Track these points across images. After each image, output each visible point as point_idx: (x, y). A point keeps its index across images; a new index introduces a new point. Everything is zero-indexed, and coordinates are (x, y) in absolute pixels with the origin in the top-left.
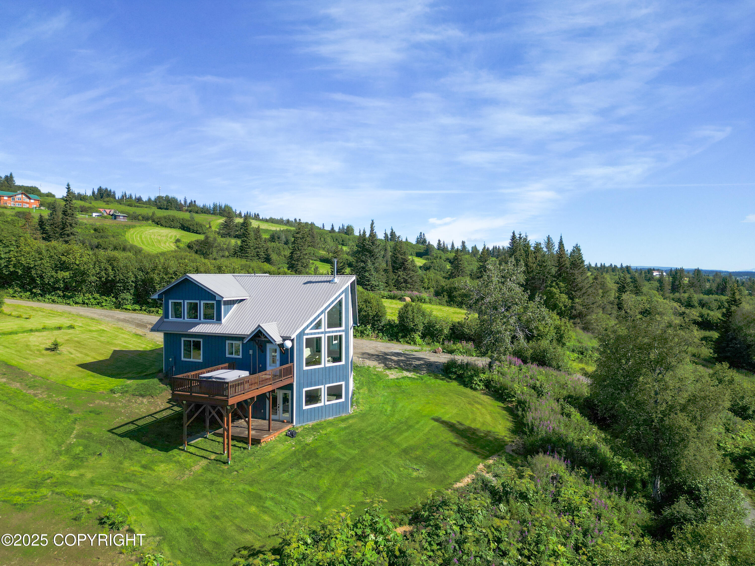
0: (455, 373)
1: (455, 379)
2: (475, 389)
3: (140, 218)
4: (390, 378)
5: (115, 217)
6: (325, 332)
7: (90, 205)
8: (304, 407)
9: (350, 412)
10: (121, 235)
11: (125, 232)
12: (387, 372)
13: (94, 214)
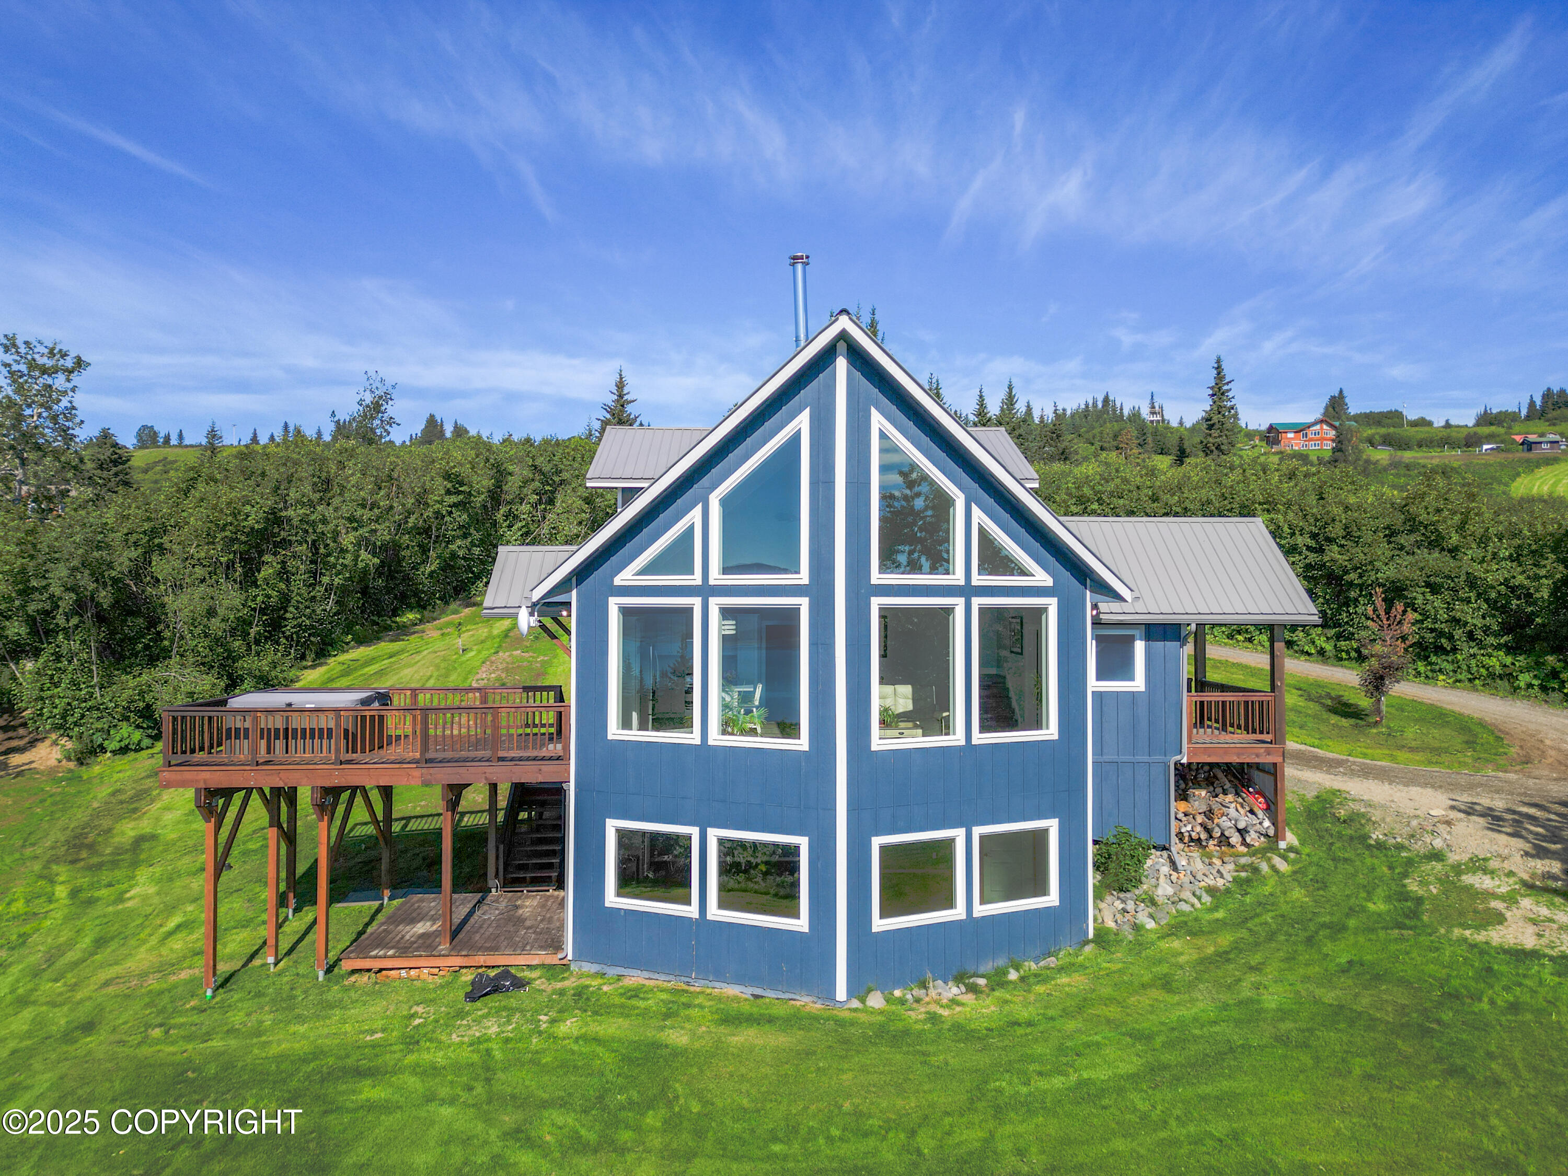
4: (1480, 937)
5: (1529, 446)
6: (706, 591)
7: (1501, 430)
8: (612, 898)
9: (841, 993)
10: (1500, 483)
11: (1518, 475)
12: (1526, 903)
13: (1485, 447)
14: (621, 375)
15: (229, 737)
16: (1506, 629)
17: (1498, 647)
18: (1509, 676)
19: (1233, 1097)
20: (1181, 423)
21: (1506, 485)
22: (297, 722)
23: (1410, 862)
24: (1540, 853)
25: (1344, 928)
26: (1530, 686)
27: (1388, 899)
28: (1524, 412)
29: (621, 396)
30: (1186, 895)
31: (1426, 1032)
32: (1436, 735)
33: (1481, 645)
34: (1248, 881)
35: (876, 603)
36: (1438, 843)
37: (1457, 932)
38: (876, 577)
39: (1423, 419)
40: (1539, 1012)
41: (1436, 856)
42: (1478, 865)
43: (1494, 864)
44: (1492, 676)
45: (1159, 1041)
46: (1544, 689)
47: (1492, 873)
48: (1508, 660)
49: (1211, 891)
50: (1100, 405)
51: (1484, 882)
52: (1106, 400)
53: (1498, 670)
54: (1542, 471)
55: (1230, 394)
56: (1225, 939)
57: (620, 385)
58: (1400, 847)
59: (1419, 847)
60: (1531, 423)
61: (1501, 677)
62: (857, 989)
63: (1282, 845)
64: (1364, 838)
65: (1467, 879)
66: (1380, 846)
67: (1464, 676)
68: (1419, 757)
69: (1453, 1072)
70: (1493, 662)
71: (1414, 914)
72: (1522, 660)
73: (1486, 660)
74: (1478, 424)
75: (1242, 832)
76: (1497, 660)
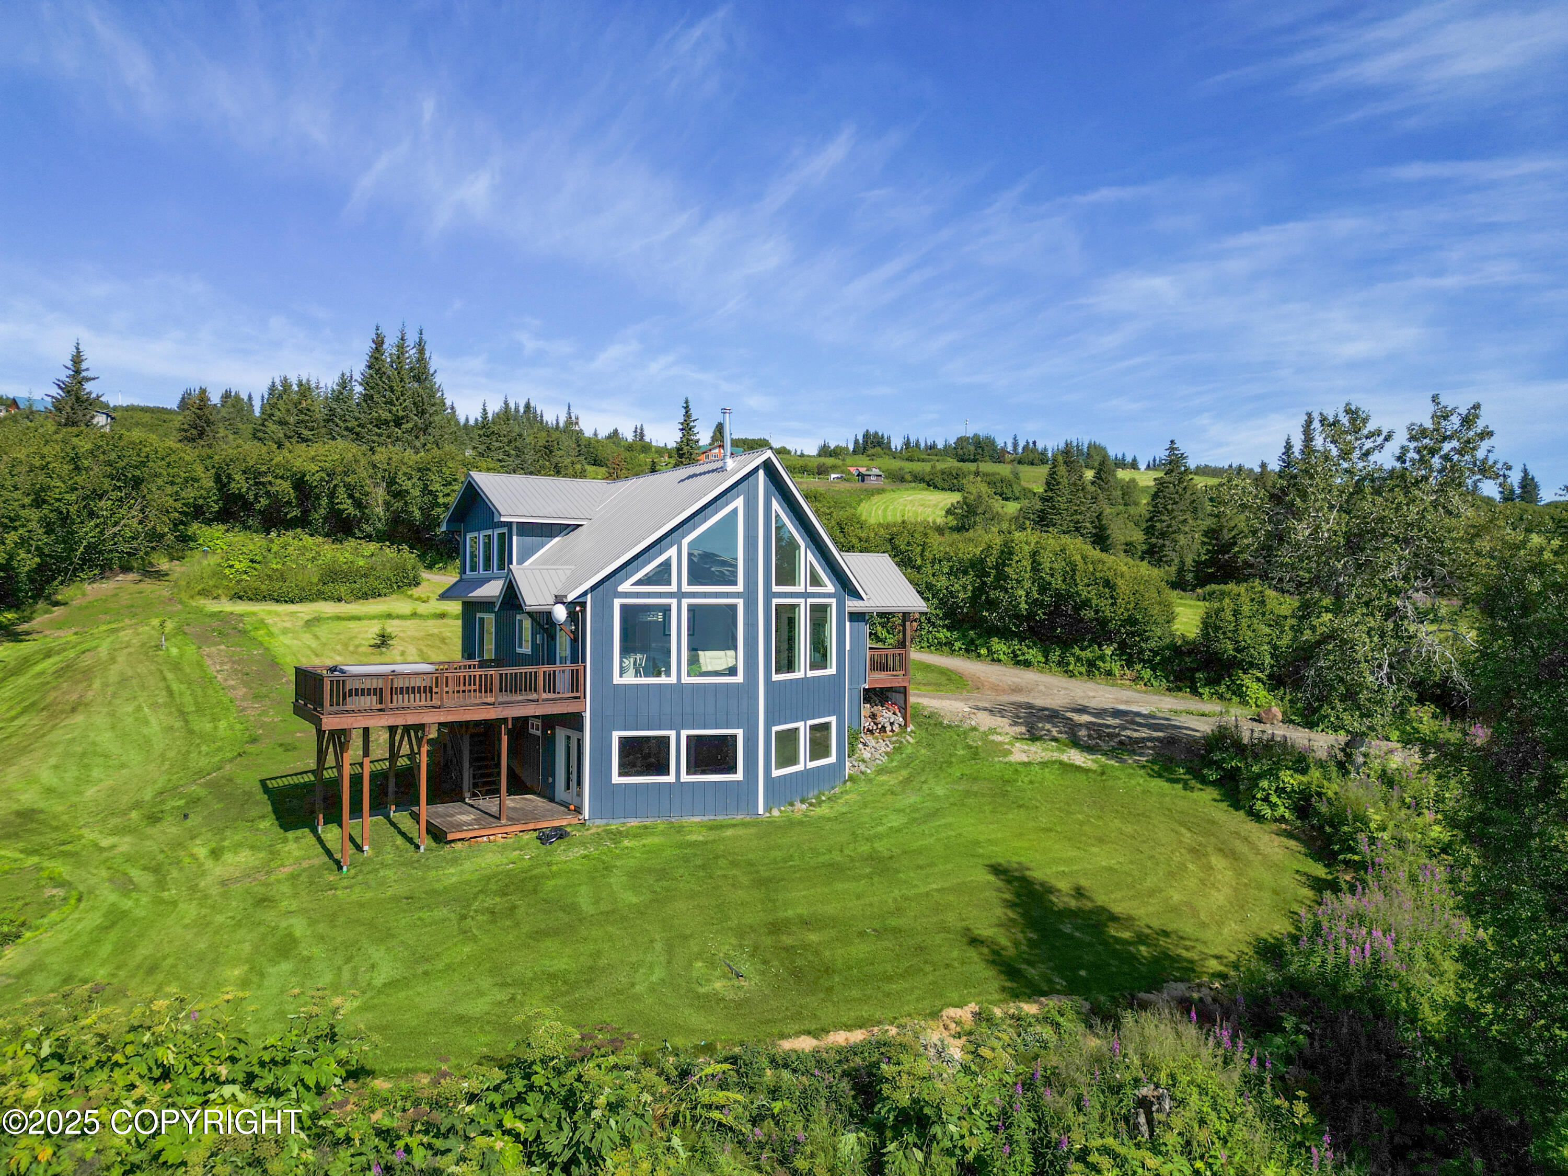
0: (1218, 765)
1: (1213, 783)
2: (1258, 817)
3: (908, 477)
4: (1007, 760)
5: (862, 477)
6: (680, 595)
7: (839, 462)
8: (616, 779)
9: (761, 811)
10: (851, 507)
11: (861, 501)
12: (1018, 745)
13: (833, 476)
14: (78, 349)
15: (350, 695)
16: (946, 616)
17: (943, 627)
18: (949, 644)
19: (950, 824)
20: (596, 434)
21: (855, 508)
22: (398, 683)
23: (965, 733)
24: (1015, 724)
25: (951, 763)
26: (960, 649)
27: (963, 749)
28: (851, 447)
29: (77, 372)
30: (878, 756)
31: (1004, 796)
32: (932, 677)
33: (933, 625)
34: (900, 748)
35: (775, 601)
36: (973, 723)
37: (996, 759)
38: (775, 589)
39: (784, 448)
40: (1040, 783)
41: (974, 729)
42: (993, 731)
43: (999, 730)
44: (940, 643)
45: (908, 811)
46: (967, 650)
47: (1000, 734)
48: (949, 634)
49: (887, 753)
50: (522, 410)
51: (998, 738)
52: (528, 406)
53: (944, 640)
54: (876, 498)
55: (695, 430)
56: (905, 773)
57: (77, 359)
58: (957, 726)
59: (966, 726)
60: (857, 457)
61: (945, 644)
62: (768, 809)
63: (909, 729)
64: (941, 723)
65: (991, 737)
66: (949, 726)
67: (925, 644)
68: (930, 688)
69: (1020, 806)
70: (941, 635)
71: (976, 754)
72: (956, 634)
73: (937, 635)
74: (819, 455)
75: (892, 724)
76: (943, 634)
